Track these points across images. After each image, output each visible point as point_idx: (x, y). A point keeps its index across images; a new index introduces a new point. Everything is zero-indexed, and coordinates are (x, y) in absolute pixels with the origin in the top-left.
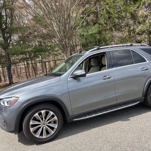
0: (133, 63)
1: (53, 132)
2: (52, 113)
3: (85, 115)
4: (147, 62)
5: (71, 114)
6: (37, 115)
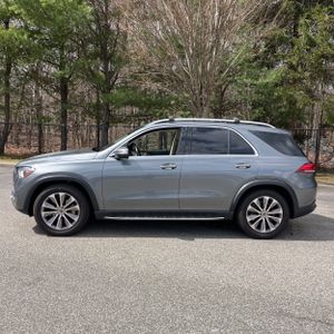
0: (226, 153)
1: (71, 225)
2: (73, 199)
3: (124, 214)
4: (257, 155)
5: (101, 207)
6: (53, 196)
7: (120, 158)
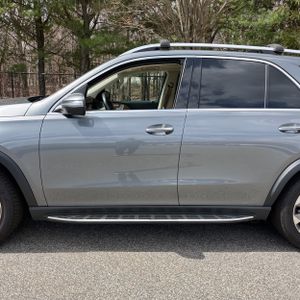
7: (72, 113)
